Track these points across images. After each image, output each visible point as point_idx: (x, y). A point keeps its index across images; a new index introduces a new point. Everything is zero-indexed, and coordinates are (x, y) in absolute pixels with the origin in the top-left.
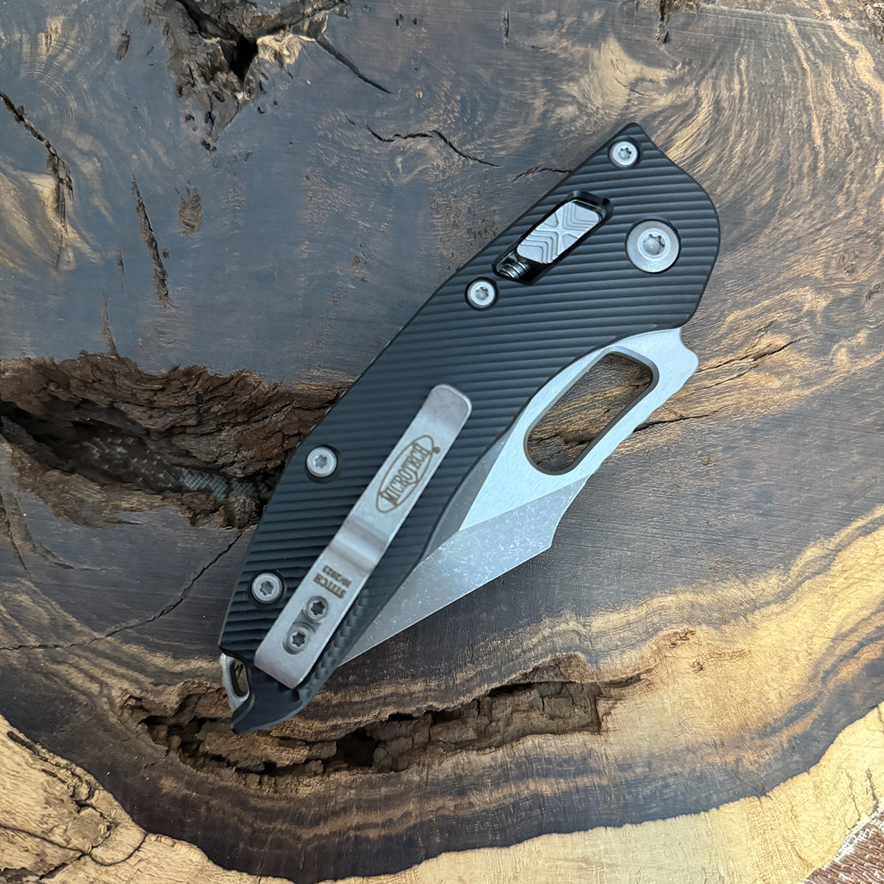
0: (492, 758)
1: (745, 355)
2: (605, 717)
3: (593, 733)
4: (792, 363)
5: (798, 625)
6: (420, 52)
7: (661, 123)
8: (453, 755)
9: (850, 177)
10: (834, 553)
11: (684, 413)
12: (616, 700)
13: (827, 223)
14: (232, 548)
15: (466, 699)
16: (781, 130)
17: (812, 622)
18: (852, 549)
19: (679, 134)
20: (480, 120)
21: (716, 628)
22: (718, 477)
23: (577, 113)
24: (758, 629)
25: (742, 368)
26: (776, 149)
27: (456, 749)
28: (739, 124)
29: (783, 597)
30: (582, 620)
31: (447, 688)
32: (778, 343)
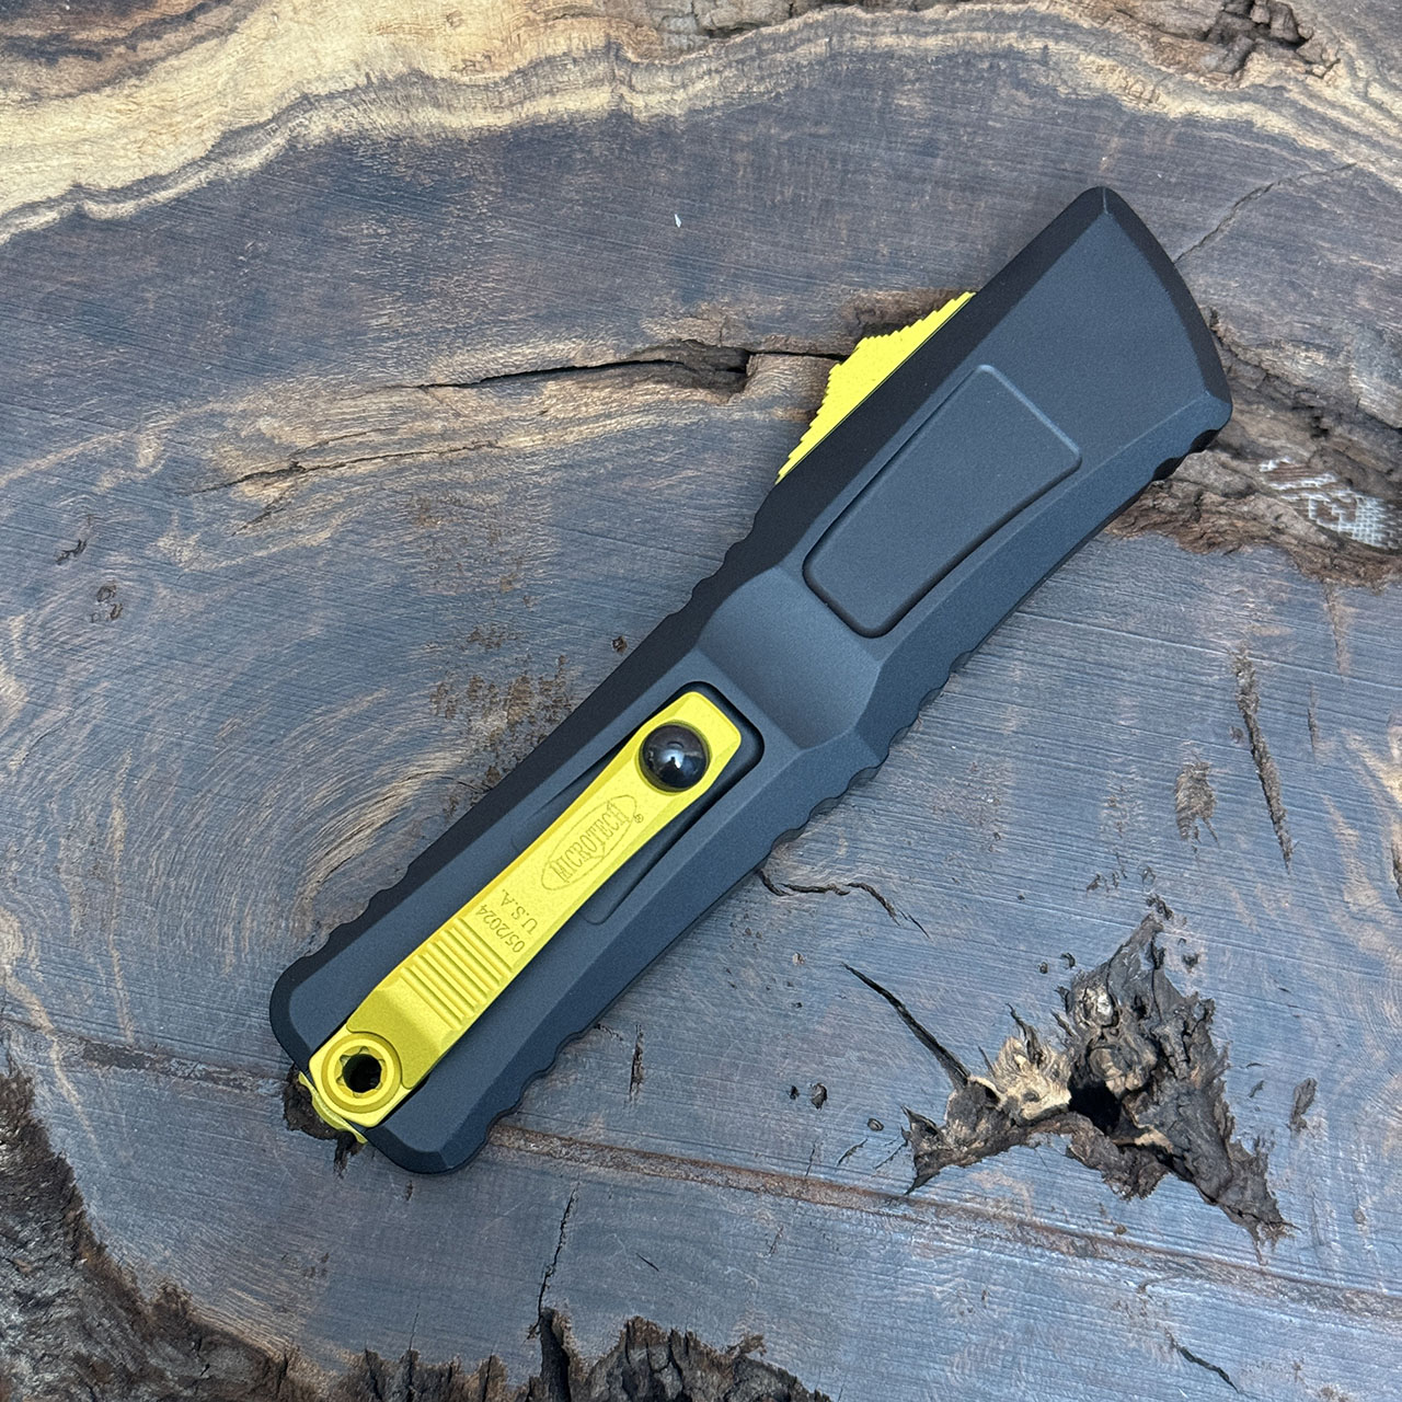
1: (310, 473)
4: (234, 453)
5: (287, 59)
9: (76, 749)
10: (212, 155)
11: (421, 394)
17: (264, 59)
18: (181, 159)
21: (417, 70)
22: (383, 291)
24: (351, 61)
25: (319, 454)
29: (307, 102)
30: (624, 107)
31: (841, 31)
32: (252, 488)
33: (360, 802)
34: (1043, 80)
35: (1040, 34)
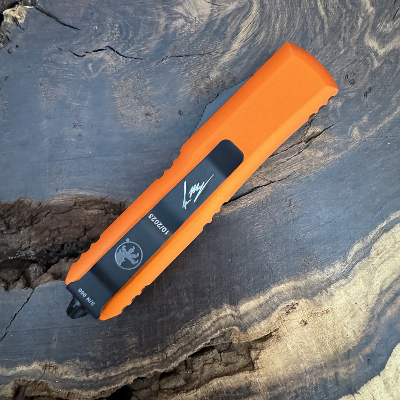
0: (196, 396)
1: (300, 141)
2: (255, 361)
3: (250, 371)
4: (328, 141)
5: (357, 290)
6: (92, 4)
7: (232, 20)
8: (172, 397)
9: (344, 30)
10: (371, 245)
11: (272, 180)
12: (261, 350)
13: (335, 58)
14: (29, 300)
15: (174, 364)
16: (300, 11)
17: (365, 287)
18: (381, 241)
19: (243, 24)
20: (131, 36)
21: (310, 299)
23: (185, 23)
24: (335, 296)
25: (300, 148)
26: (299, 22)
27: (174, 393)
28: (276, 12)
29: (345, 275)
30: (234, 308)
31: (163, 360)
32: (318, 131)
33: (249, 38)
34: (86, 363)
35: (91, 381)
